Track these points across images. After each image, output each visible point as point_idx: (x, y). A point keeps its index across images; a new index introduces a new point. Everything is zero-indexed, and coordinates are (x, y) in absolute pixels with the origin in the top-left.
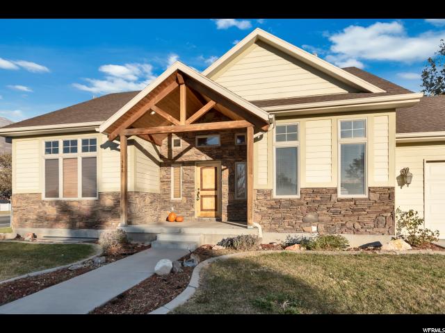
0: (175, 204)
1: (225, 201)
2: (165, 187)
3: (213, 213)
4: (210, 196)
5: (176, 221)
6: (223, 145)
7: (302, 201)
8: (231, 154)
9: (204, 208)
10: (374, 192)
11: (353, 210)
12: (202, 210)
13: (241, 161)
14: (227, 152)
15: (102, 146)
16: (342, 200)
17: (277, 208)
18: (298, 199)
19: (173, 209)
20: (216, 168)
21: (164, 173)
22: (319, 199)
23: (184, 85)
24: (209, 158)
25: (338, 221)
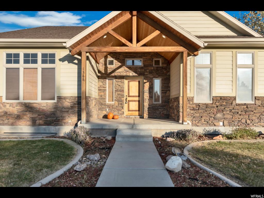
0: (109, 106)
1: (146, 104)
2: (102, 94)
3: (137, 113)
4: (135, 101)
5: (113, 118)
6: (145, 66)
7: (214, 105)
8: (151, 72)
9: (130, 109)
10: (258, 100)
11: (246, 112)
12: (129, 110)
13: (157, 77)
14: (148, 71)
15: (60, 60)
16: (239, 105)
17: (196, 110)
18: (211, 104)
19: (107, 110)
20: (139, 82)
21: (101, 84)
22: (224, 103)
23: (136, 17)
24: (134, 74)
25: (237, 118)
